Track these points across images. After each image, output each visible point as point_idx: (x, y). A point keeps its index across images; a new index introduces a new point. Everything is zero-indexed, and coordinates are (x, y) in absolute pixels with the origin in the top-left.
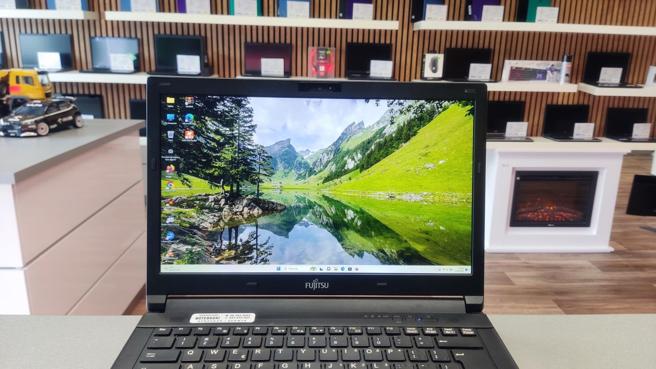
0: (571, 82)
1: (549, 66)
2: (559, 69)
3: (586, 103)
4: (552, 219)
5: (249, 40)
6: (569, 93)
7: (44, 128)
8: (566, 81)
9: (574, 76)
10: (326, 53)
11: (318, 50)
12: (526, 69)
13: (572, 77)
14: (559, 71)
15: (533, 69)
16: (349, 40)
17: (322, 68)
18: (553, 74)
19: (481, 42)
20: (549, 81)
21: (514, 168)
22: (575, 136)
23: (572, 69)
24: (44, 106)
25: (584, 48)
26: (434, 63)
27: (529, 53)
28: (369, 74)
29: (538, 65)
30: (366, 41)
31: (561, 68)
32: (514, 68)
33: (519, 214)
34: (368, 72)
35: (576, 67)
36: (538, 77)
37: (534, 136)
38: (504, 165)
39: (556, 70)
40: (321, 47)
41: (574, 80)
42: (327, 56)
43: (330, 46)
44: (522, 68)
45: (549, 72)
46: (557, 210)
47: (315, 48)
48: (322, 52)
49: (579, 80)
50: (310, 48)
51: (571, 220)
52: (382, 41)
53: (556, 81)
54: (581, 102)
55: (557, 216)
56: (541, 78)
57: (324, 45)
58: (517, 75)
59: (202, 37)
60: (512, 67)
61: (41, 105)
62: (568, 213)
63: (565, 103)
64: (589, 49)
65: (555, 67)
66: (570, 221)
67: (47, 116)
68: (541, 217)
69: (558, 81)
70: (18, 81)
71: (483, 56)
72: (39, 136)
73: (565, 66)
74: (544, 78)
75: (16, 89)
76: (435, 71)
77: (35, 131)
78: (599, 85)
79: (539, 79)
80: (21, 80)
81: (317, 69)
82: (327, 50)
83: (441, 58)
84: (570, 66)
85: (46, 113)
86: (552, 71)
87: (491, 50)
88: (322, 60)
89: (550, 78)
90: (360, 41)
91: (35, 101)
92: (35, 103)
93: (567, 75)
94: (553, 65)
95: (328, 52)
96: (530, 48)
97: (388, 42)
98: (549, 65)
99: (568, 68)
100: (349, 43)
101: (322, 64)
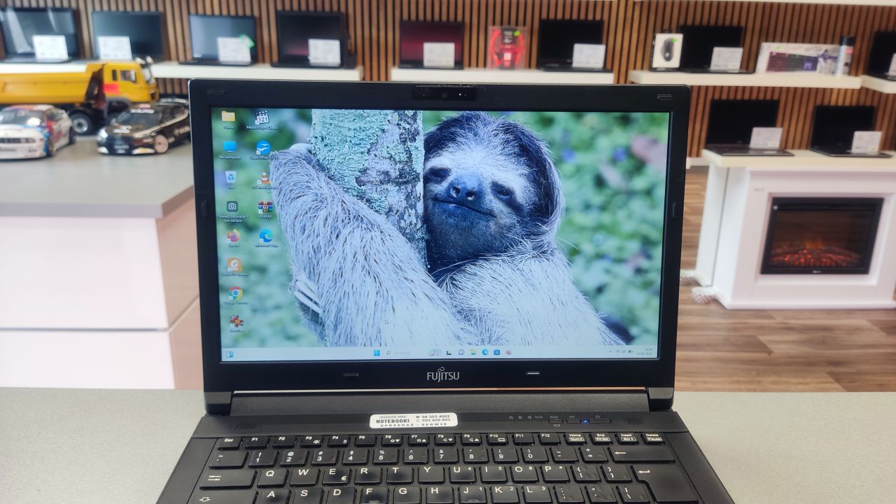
0: (849, 73)
1: (821, 52)
2: (835, 55)
3: (868, 103)
4: (818, 264)
5: (405, 17)
6: (846, 90)
7: (162, 144)
8: (844, 73)
9: (854, 66)
10: (513, 35)
11: (503, 30)
12: (791, 56)
13: (853, 68)
14: (835, 59)
15: (800, 56)
16: (544, 16)
17: (508, 56)
18: (826, 62)
19: (728, 17)
20: (820, 72)
21: (770, 194)
22: (854, 150)
23: (853, 55)
24: (156, 112)
25: (869, 26)
26: (668, 47)
27: (793, 33)
28: (571, 63)
29: (807, 50)
30: (567, 17)
31: (839, 55)
32: (774, 54)
33: (774, 256)
34: (569, 61)
35: (857, 53)
36: (805, 67)
37: (796, 149)
38: (757, 190)
39: (830, 57)
40: (505, 26)
41: (853, 72)
42: (514, 39)
43: (517, 24)
44: (785, 54)
45: (821, 60)
46: (826, 252)
47: (497, 28)
48: (508, 33)
49: (861, 71)
50: (490, 28)
51: (844, 265)
52: (590, 17)
53: (830, 72)
54: (862, 102)
55: (824, 260)
56: (810, 68)
57: (509, 23)
58: (778, 63)
59: (342, 14)
60: (771, 53)
61: (151, 112)
62: (841, 255)
63: (840, 103)
64: (876, 28)
65: (830, 53)
66: (841, 267)
67: (163, 125)
68: (802, 260)
69: (833, 73)
70: (114, 77)
71: (731, 37)
72: (156, 153)
73: (844, 52)
74: (814, 68)
75: (113, 88)
76: (668, 59)
77: (151, 146)
78: (889, 78)
79: (807, 69)
80: (119, 76)
81: (500, 56)
82: (514, 30)
83: (678, 39)
84: (851, 51)
85: (161, 122)
86: (825, 59)
87: (742, 28)
88: (508, 44)
89: (822, 68)
90: (560, 16)
91: (142, 106)
92: (142, 109)
93: (846, 64)
94: (826, 51)
95: (517, 33)
96: (795, 26)
97: (598, 17)
98: (820, 50)
99: (848, 54)
100: (544, 20)
101: (507, 50)
